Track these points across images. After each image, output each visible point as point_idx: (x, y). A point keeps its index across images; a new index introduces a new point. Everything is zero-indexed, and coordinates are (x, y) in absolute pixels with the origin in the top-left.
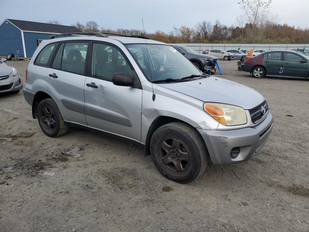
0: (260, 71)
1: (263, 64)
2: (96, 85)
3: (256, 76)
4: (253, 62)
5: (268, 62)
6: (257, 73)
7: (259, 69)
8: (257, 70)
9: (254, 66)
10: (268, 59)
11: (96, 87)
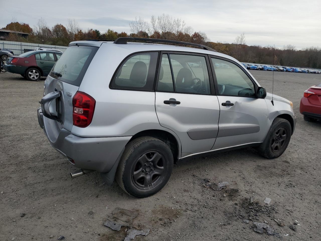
0: (36, 72)
1: (38, 65)
2: (231, 102)
3: (32, 79)
4: (25, 63)
5: (43, 63)
6: (33, 75)
7: (34, 71)
8: (32, 72)
9: (28, 68)
10: (42, 60)
11: (232, 105)
